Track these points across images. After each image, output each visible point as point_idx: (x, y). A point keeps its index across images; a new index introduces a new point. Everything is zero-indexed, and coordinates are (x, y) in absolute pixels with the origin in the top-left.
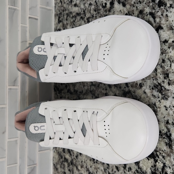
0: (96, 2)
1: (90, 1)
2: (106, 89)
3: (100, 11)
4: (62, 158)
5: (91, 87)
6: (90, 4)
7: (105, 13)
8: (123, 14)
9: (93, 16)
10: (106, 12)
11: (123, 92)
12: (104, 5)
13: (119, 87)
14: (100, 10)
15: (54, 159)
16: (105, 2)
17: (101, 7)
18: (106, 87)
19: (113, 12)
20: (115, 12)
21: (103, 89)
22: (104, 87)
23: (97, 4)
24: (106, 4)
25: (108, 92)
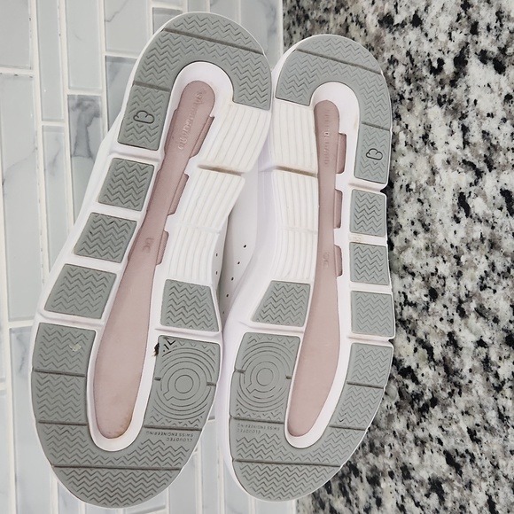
0: (408, 54)
1: (392, 52)
2: (452, 321)
3: (423, 84)
4: (323, 507)
5: (402, 309)
6: (393, 61)
7: (440, 88)
8: (496, 94)
9: (402, 98)
10: (443, 88)
11: (505, 335)
12: (435, 65)
13: (491, 318)
14: (423, 79)
15: (301, 508)
16: (439, 55)
17: (425, 72)
18: (450, 314)
19: (464, 87)
20: (471, 89)
21: (441, 319)
22: (444, 315)
23: (412, 60)
24: (441, 62)
25: (456, 330)
